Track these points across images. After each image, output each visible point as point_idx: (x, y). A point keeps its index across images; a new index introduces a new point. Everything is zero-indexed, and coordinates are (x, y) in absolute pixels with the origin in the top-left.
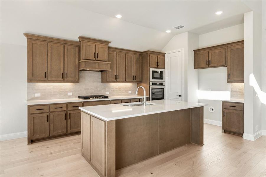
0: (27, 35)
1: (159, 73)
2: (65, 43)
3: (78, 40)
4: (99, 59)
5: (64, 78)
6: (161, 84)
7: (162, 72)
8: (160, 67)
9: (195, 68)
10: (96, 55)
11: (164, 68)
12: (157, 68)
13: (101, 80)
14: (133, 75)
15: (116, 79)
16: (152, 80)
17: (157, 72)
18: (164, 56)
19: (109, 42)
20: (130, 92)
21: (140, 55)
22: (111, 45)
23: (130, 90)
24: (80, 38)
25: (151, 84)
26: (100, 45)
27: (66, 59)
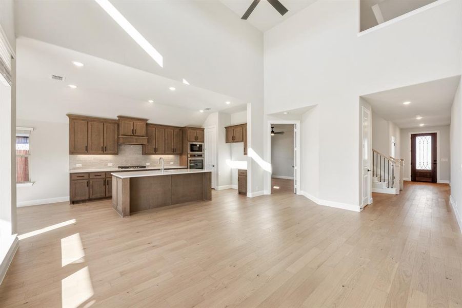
0: (70, 116)
1: (198, 146)
2: (104, 121)
3: (117, 119)
4: (137, 134)
5: (104, 151)
6: (201, 156)
7: (201, 146)
8: (199, 140)
9: (226, 143)
10: (134, 131)
11: (204, 142)
12: (196, 141)
13: (141, 152)
14: (173, 147)
15: (156, 152)
16: (189, 152)
17: (196, 145)
18: (204, 131)
19: (148, 120)
20: (172, 163)
21: (180, 130)
22: (149, 122)
23: (171, 162)
24: (118, 117)
25: (189, 156)
26: (139, 123)
27: (105, 135)
